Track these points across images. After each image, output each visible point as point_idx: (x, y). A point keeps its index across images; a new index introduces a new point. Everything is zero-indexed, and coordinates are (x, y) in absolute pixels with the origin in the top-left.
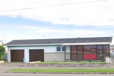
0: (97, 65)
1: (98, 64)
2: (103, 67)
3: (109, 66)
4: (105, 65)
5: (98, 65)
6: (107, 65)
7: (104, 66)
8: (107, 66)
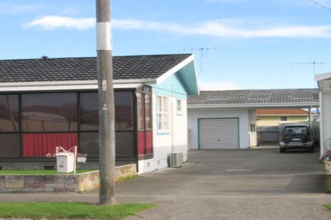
0: (11, 185)
1: (19, 178)
2: (39, 192)
3: (67, 190)
4: (49, 186)
5: (20, 184)
6: (60, 185)
7: (44, 192)
8: (56, 191)
